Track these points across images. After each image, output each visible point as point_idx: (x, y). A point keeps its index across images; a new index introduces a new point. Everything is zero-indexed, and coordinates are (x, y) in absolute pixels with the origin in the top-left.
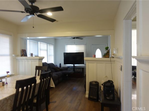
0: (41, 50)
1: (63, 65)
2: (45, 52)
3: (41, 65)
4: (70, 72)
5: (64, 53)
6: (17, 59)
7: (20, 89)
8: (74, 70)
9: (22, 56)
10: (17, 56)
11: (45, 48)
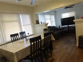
0: (47, 19)
1: (61, 26)
2: (50, 20)
3: (47, 28)
4: (65, 30)
5: (61, 19)
6: (35, 26)
7: (32, 43)
8: (68, 29)
9: (37, 24)
10: (35, 24)
11: (49, 18)
